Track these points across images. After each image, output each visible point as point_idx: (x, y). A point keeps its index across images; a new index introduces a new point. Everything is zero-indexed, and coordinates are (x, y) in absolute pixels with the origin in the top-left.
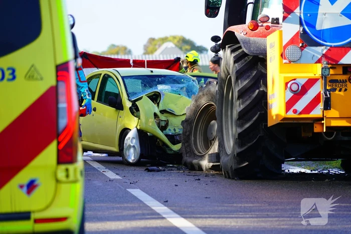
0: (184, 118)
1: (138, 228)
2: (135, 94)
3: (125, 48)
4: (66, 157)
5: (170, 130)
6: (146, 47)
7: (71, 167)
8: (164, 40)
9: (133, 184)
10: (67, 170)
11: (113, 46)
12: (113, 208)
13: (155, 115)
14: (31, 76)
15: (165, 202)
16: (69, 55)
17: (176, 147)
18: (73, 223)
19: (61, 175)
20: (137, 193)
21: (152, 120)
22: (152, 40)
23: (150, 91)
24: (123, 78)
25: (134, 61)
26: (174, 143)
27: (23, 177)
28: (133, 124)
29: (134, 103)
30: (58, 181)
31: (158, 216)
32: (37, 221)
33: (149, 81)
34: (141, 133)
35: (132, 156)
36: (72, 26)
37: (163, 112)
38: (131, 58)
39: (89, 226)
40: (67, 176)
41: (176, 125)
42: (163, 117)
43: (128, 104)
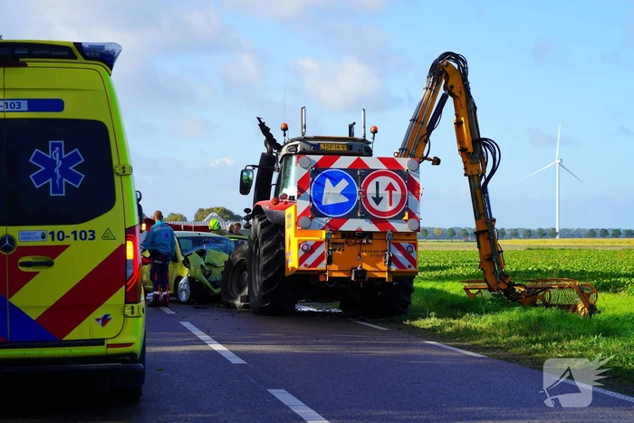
0: (223, 269)
1: (186, 351)
2: (186, 250)
3: (182, 216)
4: (131, 298)
5: (213, 278)
6: (196, 216)
7: (135, 306)
8: (211, 210)
9: (184, 319)
10: (132, 308)
11: (173, 214)
12: (169, 336)
13: (202, 266)
14: (107, 236)
15: (208, 332)
16: (136, 221)
17: (217, 291)
18: (137, 348)
19: (128, 312)
20: (187, 325)
21: (199, 270)
22: (201, 210)
23: (198, 249)
24: (178, 238)
25: (184, 226)
26: (216, 287)
27: (99, 313)
28: (185, 273)
29: (186, 257)
30: (125, 316)
31: (202, 343)
32: (109, 346)
33: (197, 241)
34: (191, 280)
35: (184, 297)
36: (139, 200)
37: (207, 264)
38: (182, 224)
39: (148, 349)
40: (133, 313)
41: (217, 274)
42: (207, 268)
43: (182, 258)
